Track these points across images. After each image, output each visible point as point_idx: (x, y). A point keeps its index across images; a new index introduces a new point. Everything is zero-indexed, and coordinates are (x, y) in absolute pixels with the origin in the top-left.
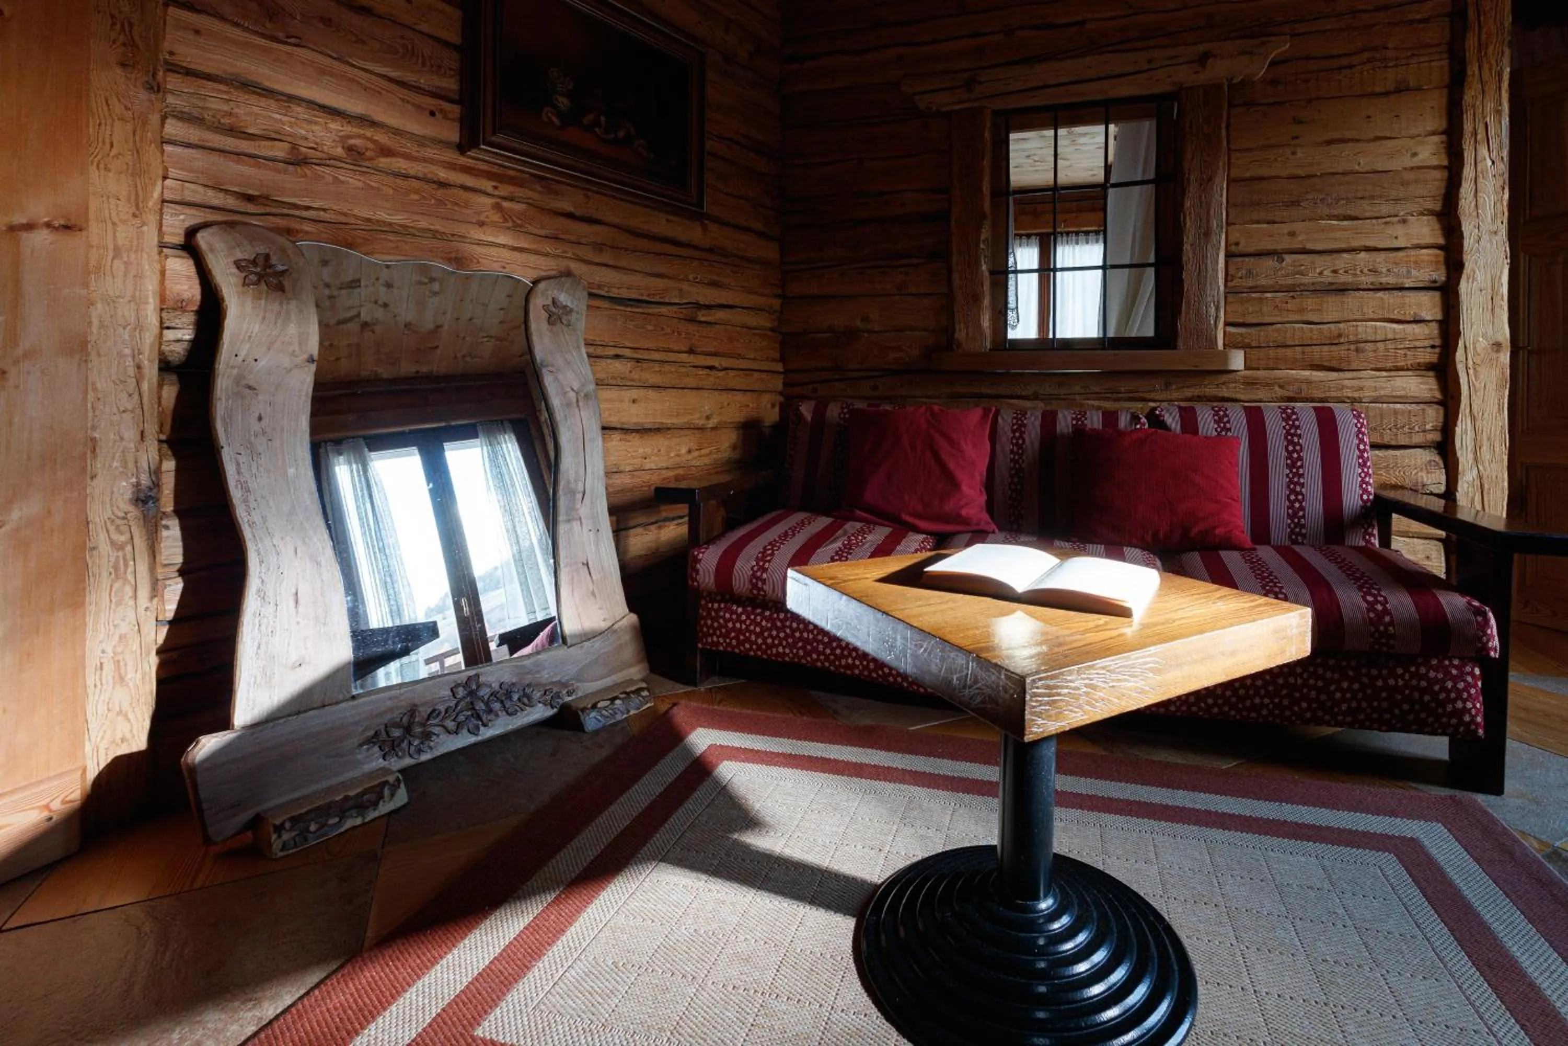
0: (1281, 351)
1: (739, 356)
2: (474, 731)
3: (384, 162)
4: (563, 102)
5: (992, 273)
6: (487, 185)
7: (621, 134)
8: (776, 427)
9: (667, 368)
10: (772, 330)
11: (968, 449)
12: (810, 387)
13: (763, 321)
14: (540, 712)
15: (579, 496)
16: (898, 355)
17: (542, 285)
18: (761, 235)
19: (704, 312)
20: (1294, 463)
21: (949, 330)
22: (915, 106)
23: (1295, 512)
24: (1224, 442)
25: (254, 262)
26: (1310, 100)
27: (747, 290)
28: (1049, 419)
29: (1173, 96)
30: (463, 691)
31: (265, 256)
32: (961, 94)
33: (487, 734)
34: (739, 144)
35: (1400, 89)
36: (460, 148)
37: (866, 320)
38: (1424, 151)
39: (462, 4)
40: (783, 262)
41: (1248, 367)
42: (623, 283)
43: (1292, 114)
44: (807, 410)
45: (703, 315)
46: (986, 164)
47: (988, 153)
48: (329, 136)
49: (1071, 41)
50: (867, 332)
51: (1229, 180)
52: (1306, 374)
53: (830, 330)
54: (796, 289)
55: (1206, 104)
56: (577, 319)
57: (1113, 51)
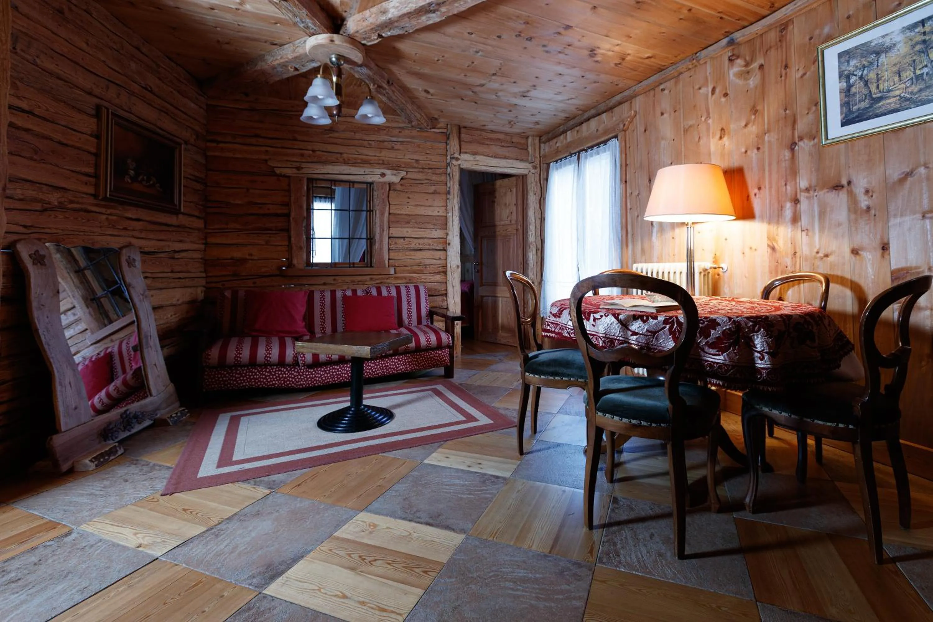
0: (405, 268)
1: (190, 272)
2: (129, 431)
3: (70, 206)
4: (132, 172)
5: (306, 238)
6: (103, 210)
7: (151, 182)
8: (204, 302)
9: (165, 280)
10: (201, 259)
11: (298, 306)
12: (224, 284)
13: (199, 256)
14: (147, 423)
15: (149, 337)
16: (265, 270)
17: (124, 250)
18: (197, 217)
19: (177, 254)
20: (409, 303)
21: (289, 259)
22: (274, 172)
23: (409, 317)
24: (389, 298)
25: (35, 254)
26: (412, 192)
27: (192, 242)
28: (333, 293)
29: (371, 184)
30: (124, 416)
31: (37, 251)
32: (295, 171)
33: (134, 431)
34: (191, 179)
35: (435, 193)
36: (95, 196)
37: (251, 255)
38: (441, 211)
39: (98, 137)
40: (205, 228)
41: (395, 273)
42: (149, 245)
43: (407, 195)
44: (228, 294)
45: (177, 256)
46: (305, 198)
47: (306, 194)
48: (54, 198)
49: (337, 159)
50: (252, 260)
51: (389, 214)
52: (412, 275)
53: (232, 259)
54: (211, 240)
55: (382, 189)
56: (138, 264)
57: (352, 166)
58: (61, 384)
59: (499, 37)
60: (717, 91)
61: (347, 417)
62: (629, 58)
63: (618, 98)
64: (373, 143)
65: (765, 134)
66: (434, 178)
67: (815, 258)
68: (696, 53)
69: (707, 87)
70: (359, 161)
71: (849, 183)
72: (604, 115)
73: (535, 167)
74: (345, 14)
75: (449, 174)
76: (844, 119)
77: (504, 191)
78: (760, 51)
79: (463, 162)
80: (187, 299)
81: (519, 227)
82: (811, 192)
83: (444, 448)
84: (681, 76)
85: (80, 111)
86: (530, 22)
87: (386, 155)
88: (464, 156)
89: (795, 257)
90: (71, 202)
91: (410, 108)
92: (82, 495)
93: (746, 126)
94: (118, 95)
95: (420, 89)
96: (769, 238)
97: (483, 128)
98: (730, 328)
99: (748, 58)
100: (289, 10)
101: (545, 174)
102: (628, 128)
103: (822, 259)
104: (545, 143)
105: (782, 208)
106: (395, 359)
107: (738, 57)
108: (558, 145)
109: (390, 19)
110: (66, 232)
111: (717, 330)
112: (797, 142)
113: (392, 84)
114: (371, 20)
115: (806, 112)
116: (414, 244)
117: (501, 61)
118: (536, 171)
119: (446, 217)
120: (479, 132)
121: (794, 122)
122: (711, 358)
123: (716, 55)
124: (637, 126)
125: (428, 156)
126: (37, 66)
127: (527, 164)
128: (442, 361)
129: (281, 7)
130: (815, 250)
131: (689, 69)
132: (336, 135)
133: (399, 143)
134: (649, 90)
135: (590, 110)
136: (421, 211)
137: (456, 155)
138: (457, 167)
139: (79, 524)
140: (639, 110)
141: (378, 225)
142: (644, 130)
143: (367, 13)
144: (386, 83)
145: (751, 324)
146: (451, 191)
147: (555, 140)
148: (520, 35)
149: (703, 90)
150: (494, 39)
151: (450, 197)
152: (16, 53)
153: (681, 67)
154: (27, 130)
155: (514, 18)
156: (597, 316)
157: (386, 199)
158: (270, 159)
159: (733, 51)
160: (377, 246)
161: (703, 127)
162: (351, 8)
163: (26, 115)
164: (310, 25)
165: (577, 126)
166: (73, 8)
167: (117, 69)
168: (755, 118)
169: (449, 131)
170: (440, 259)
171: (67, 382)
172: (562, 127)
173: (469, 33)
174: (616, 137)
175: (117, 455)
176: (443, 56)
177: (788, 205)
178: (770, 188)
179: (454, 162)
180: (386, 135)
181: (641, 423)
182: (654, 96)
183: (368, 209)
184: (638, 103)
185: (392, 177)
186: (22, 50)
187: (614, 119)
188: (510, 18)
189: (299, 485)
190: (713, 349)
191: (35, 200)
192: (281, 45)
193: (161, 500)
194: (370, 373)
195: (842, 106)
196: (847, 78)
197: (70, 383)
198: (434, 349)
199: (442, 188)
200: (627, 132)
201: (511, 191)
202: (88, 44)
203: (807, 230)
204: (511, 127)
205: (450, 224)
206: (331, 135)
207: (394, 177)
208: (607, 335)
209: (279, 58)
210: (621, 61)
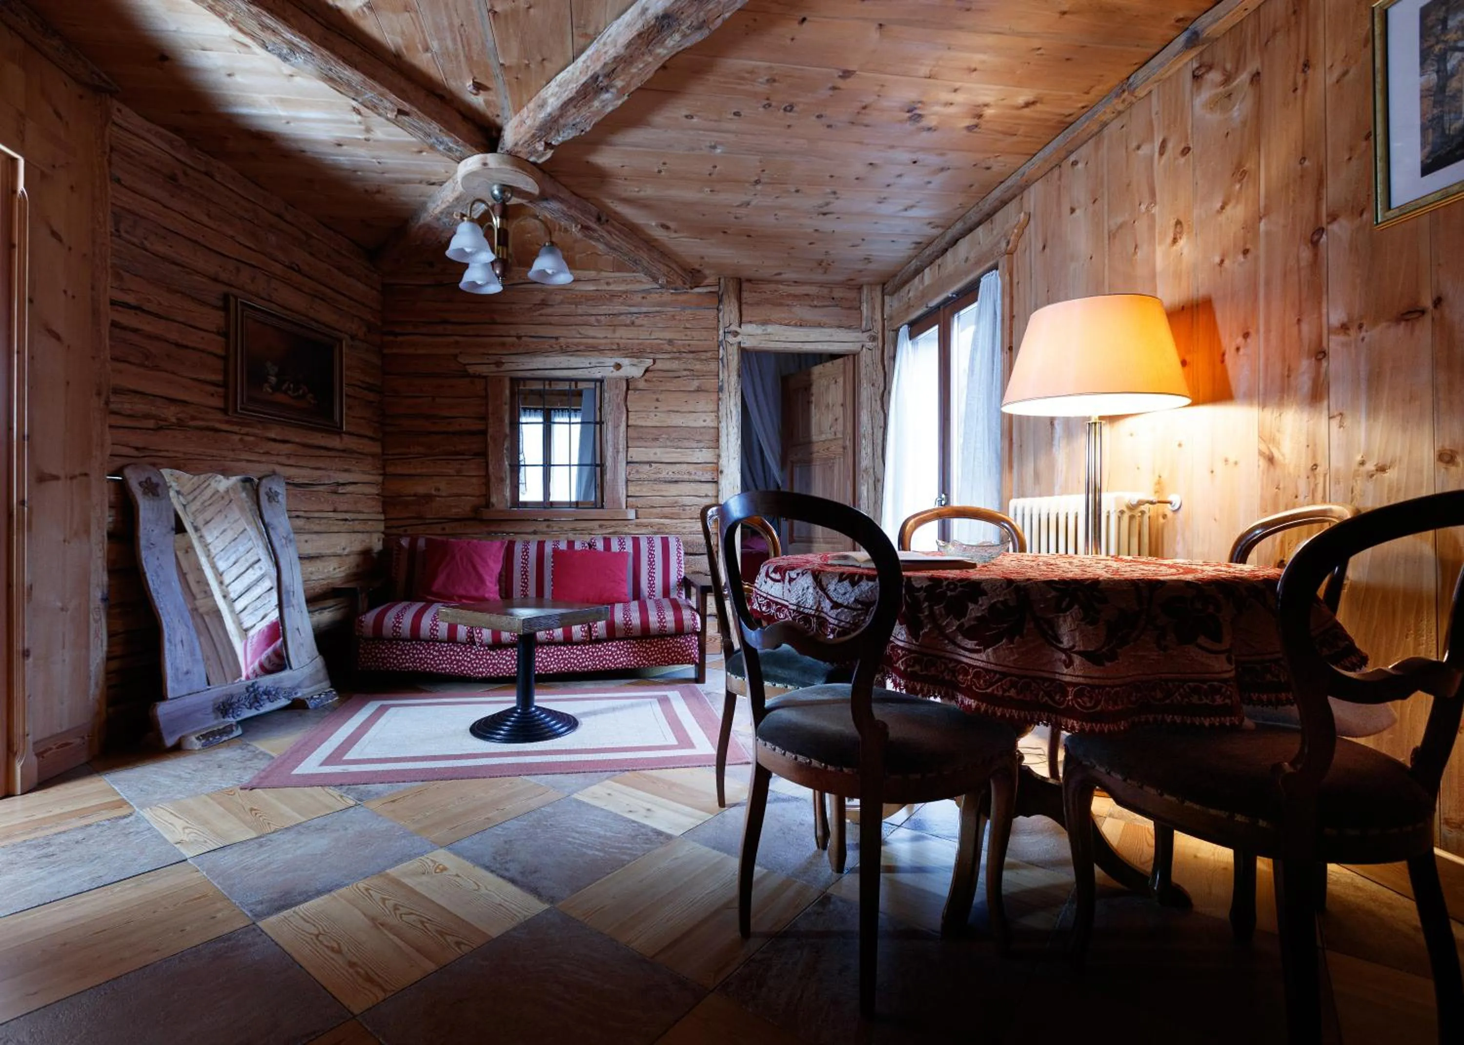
0: (651, 510)
1: (360, 512)
2: (257, 709)
3: (193, 423)
4: (273, 379)
5: (510, 465)
6: (236, 428)
7: (301, 392)
8: (380, 553)
9: (323, 521)
10: (377, 495)
11: (491, 563)
12: (402, 529)
13: (374, 490)
14: (283, 702)
15: (293, 594)
16: (457, 510)
17: (264, 481)
18: (371, 438)
19: (341, 487)
20: (651, 563)
21: (487, 496)
22: (466, 371)
23: (651, 586)
24: (622, 554)
25: (146, 482)
26: (662, 391)
27: (364, 472)
28: (541, 545)
29: (601, 381)
30: (251, 689)
31: (149, 478)
32: (493, 368)
33: (262, 710)
34: (359, 387)
35: (698, 390)
36: (225, 411)
37: (438, 489)
38: (708, 420)
39: (226, 335)
40: (383, 454)
41: (637, 518)
42: (301, 475)
43: (655, 397)
44: (405, 542)
45: (341, 490)
46: (507, 407)
47: (508, 401)
48: (171, 413)
49: (551, 347)
50: (439, 496)
51: (628, 426)
52: (662, 520)
53: (415, 495)
54: (390, 470)
55: (616, 388)
56: (282, 498)
57: (572, 355)
58: (170, 642)
59: (737, 114)
60: (1170, 145)
61: (510, 721)
62: (989, 112)
63: (997, 193)
64: (603, 318)
65: (1260, 218)
66: (698, 366)
67: (1356, 474)
68: (1128, 78)
69: (1152, 140)
70: (582, 348)
71: (1438, 302)
72: (980, 230)
73: (873, 339)
74: (499, 121)
75: (722, 359)
76: (1427, 158)
77: (825, 383)
78: (1253, 44)
79: (745, 338)
80: (357, 547)
81: (848, 443)
82: (1353, 332)
83: (617, 782)
84: (1106, 131)
85: (203, 303)
86: (777, 78)
87: (623, 335)
88: (747, 328)
89: (1315, 476)
90: (193, 418)
91: (645, 256)
92: (169, 775)
93: (1223, 208)
94: (253, 279)
95: (653, 224)
96: (1261, 437)
97: (778, 278)
98: (1006, 600)
99: (1229, 66)
100: (416, 127)
101: (892, 348)
102: (1016, 247)
103: (1372, 476)
104: (892, 294)
105: (1288, 374)
106: (612, 646)
107: (1210, 68)
108: (911, 294)
109: (550, 114)
110: (188, 456)
111: (980, 602)
112: (1324, 225)
113: (607, 221)
114: (529, 122)
115: (1347, 157)
116: (667, 472)
117: (758, 157)
118: (874, 344)
119: (718, 428)
120: (773, 286)
121: (1321, 182)
122: (967, 657)
123: (1167, 75)
124: (1030, 240)
125: (689, 333)
126: (146, 250)
127: (859, 334)
128: (687, 656)
129: (403, 124)
130: (1359, 458)
131: (1120, 113)
132: (549, 310)
133: (642, 316)
134: (1052, 169)
135: (954, 224)
136: (677, 420)
137: (734, 328)
138: (735, 347)
139: (142, 806)
140: (1035, 209)
141: (610, 443)
142: (1041, 247)
143: (525, 112)
144: (594, 219)
145: (1054, 593)
146: (726, 385)
147: (906, 288)
148: (770, 105)
149: (1145, 150)
150: (731, 119)
151: (724, 396)
152: (119, 237)
153: (1104, 113)
154: (135, 331)
155: (747, 75)
156: (793, 574)
157: (622, 403)
158: (461, 353)
159: (1201, 58)
160: (608, 476)
161: (1142, 225)
162: (503, 109)
163: (133, 311)
164: (451, 145)
165: (938, 257)
166: (190, 171)
167: (248, 244)
168: (1241, 188)
169: (722, 289)
170: (706, 496)
171: (178, 639)
172: (913, 262)
173: (687, 117)
174: (995, 267)
175: (231, 736)
176: (664, 164)
177: (1305, 364)
178: (1268, 331)
179: (731, 339)
180: (622, 304)
181: (811, 762)
182: (1060, 178)
183: (598, 419)
184: (1034, 197)
185: (632, 369)
186: (127, 232)
187: (995, 232)
188: (743, 78)
189: (393, 801)
190: (971, 639)
191: (147, 416)
192: (441, 184)
193: (237, 794)
194: (575, 665)
195: (1424, 129)
196: (1438, 61)
197: (182, 641)
198: (674, 635)
199: (711, 383)
200: (1015, 255)
201: (836, 382)
202: (209, 216)
203: (1341, 414)
204: (825, 272)
205: (723, 440)
206: (543, 312)
207: (634, 368)
208: (800, 607)
209: (439, 203)
210: (974, 121)
